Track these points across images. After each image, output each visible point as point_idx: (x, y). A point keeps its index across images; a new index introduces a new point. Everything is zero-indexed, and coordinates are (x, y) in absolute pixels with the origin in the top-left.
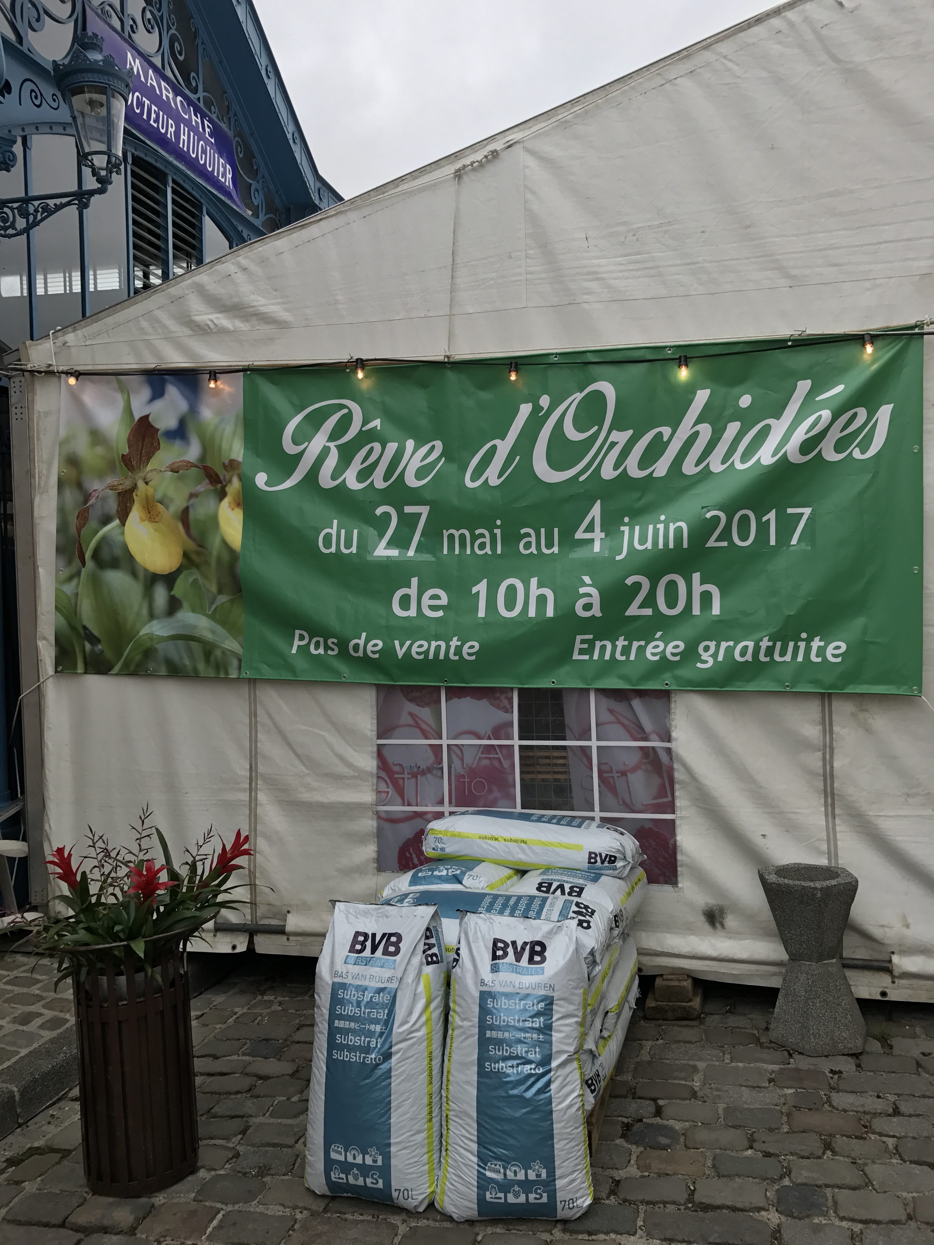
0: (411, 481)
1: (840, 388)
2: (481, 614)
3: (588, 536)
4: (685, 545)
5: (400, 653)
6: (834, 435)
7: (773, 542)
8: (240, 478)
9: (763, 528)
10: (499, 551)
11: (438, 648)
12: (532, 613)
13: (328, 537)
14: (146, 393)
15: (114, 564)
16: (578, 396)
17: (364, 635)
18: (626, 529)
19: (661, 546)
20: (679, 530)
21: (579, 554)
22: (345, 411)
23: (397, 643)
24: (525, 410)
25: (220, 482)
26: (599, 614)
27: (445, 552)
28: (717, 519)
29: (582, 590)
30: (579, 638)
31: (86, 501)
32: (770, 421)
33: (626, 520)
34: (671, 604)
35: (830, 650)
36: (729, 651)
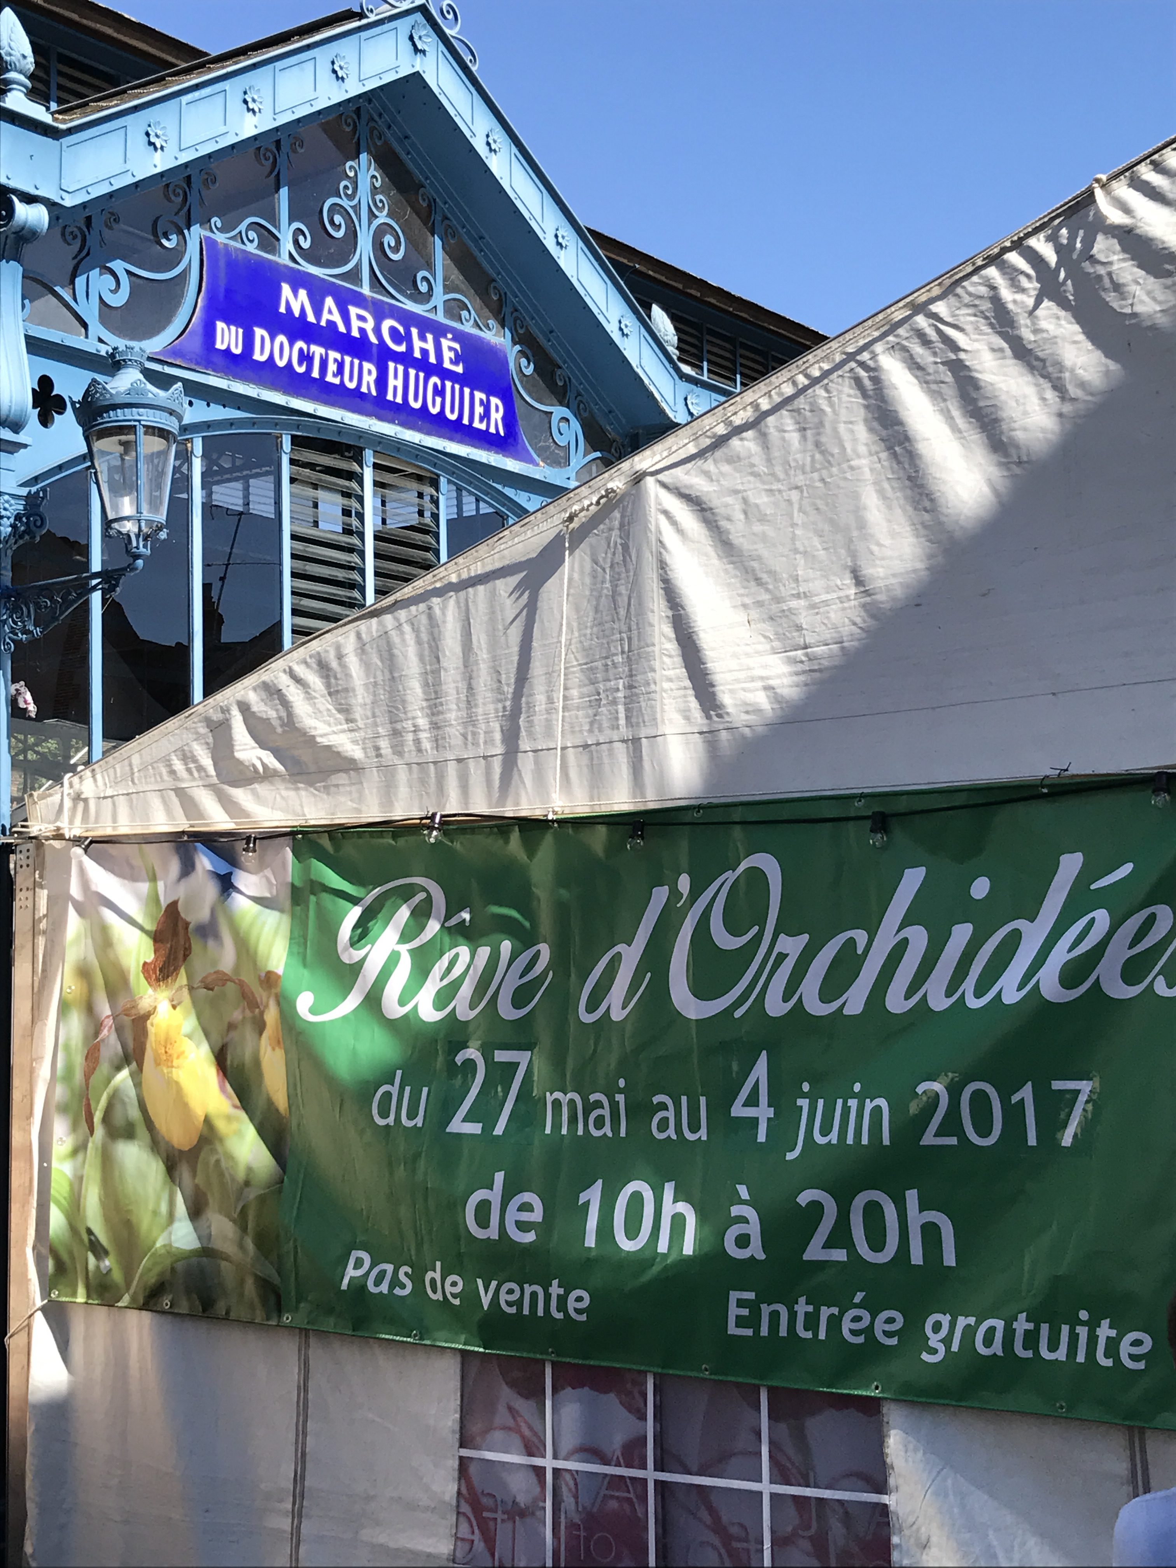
0: (506, 1010)
1: (1126, 869)
2: (592, 1242)
4: (886, 1141)
5: (486, 1301)
6: (1118, 952)
7: (1032, 1141)
8: (278, 1002)
9: (1014, 1115)
10: (623, 1134)
11: (535, 1298)
12: (663, 1246)
13: (387, 1098)
14: (175, 867)
15: (128, 1133)
18: (804, 1103)
19: (850, 1141)
20: (877, 1114)
21: (734, 1146)
22: (423, 896)
23: (480, 1282)
25: (256, 1005)
26: (761, 1256)
27: (549, 1128)
28: (934, 1097)
29: (735, 1210)
30: (733, 1297)
31: (98, 1029)
32: (1020, 924)
33: (806, 1087)
34: (877, 1242)
35: (1125, 1349)
36: (969, 1332)
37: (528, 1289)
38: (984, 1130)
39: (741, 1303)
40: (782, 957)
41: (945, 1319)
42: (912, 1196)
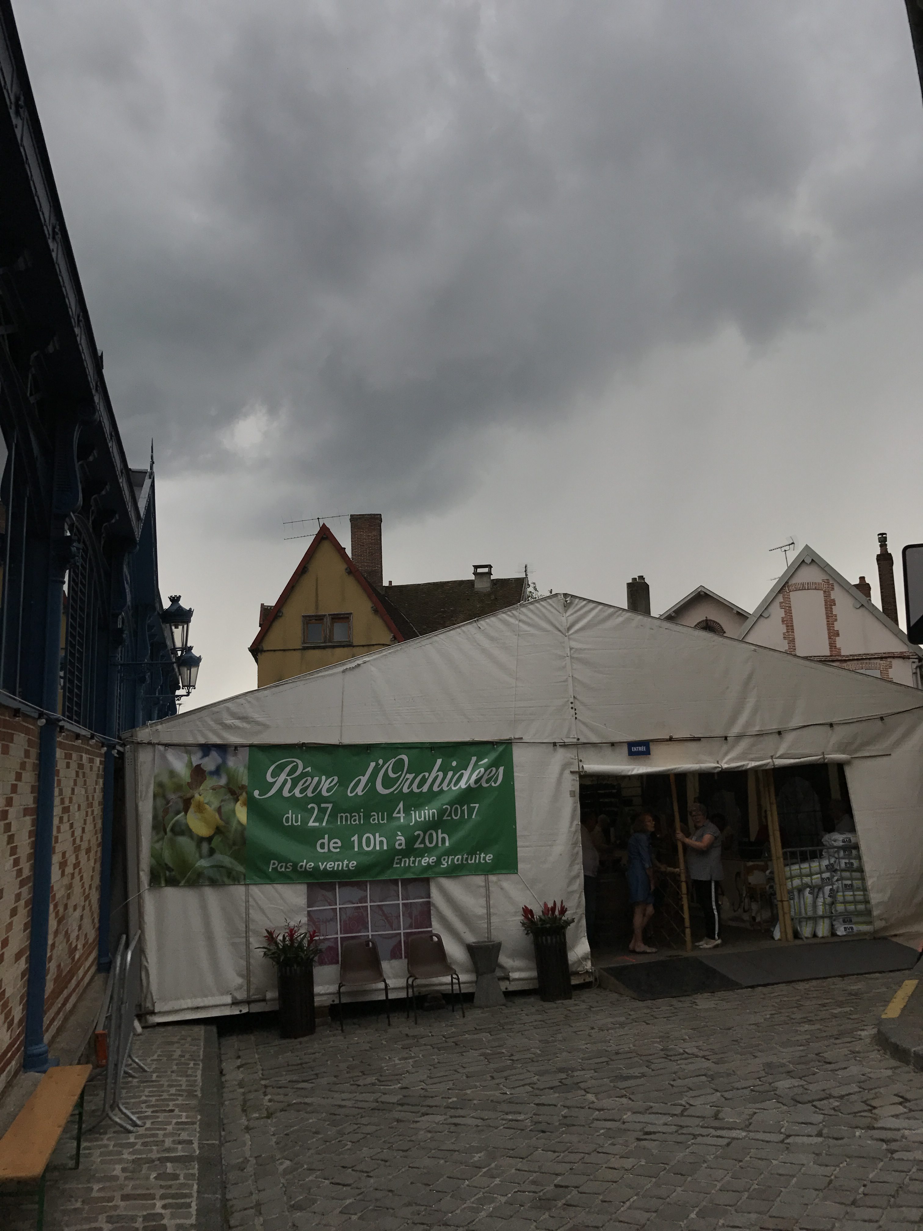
0: (325, 793)
1: (486, 760)
2: (356, 849)
3: (398, 815)
4: (436, 819)
5: (322, 868)
6: (486, 777)
7: (466, 817)
8: (247, 793)
9: (463, 812)
10: (362, 822)
11: (338, 865)
12: (378, 848)
13: (288, 818)
14: (199, 754)
15: (182, 833)
16: (394, 760)
17: (305, 861)
18: (413, 812)
19: (427, 819)
20: (433, 813)
21: (395, 824)
22: (295, 763)
23: (320, 863)
24: (373, 764)
25: (236, 794)
26: (404, 848)
27: (339, 823)
28: (447, 808)
29: (398, 838)
30: (396, 858)
31: (168, 803)
32: (463, 771)
33: (413, 809)
34: (431, 842)
35: (487, 858)
36: (453, 860)
37: (336, 863)
38: (456, 815)
39: (398, 859)
40: (407, 779)
41: (446, 858)
42: (440, 831)
